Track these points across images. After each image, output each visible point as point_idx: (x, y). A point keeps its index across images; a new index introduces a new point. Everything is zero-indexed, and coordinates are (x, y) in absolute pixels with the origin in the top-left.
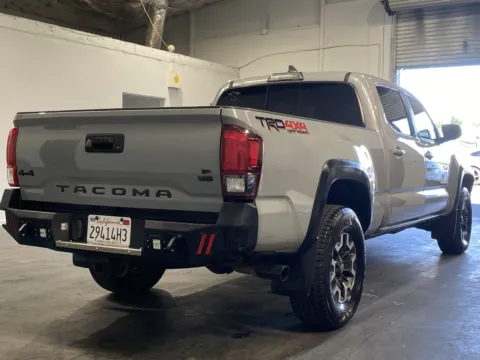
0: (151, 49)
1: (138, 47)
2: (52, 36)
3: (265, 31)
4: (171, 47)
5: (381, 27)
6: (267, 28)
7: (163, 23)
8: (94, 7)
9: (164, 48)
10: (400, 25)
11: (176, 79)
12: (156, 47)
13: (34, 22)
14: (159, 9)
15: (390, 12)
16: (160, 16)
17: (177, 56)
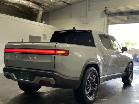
0: (38, 23)
1: (34, 22)
2: (8, 19)
3: (71, 18)
4: (44, 22)
5: (104, 18)
6: (72, 17)
7: (41, 15)
8: (22, 10)
9: (41, 22)
10: (109, 17)
11: (45, 31)
12: (39, 22)
13: (3, 14)
14: (40, 11)
15: (106, 14)
16: (41, 13)
17: (45, 25)
